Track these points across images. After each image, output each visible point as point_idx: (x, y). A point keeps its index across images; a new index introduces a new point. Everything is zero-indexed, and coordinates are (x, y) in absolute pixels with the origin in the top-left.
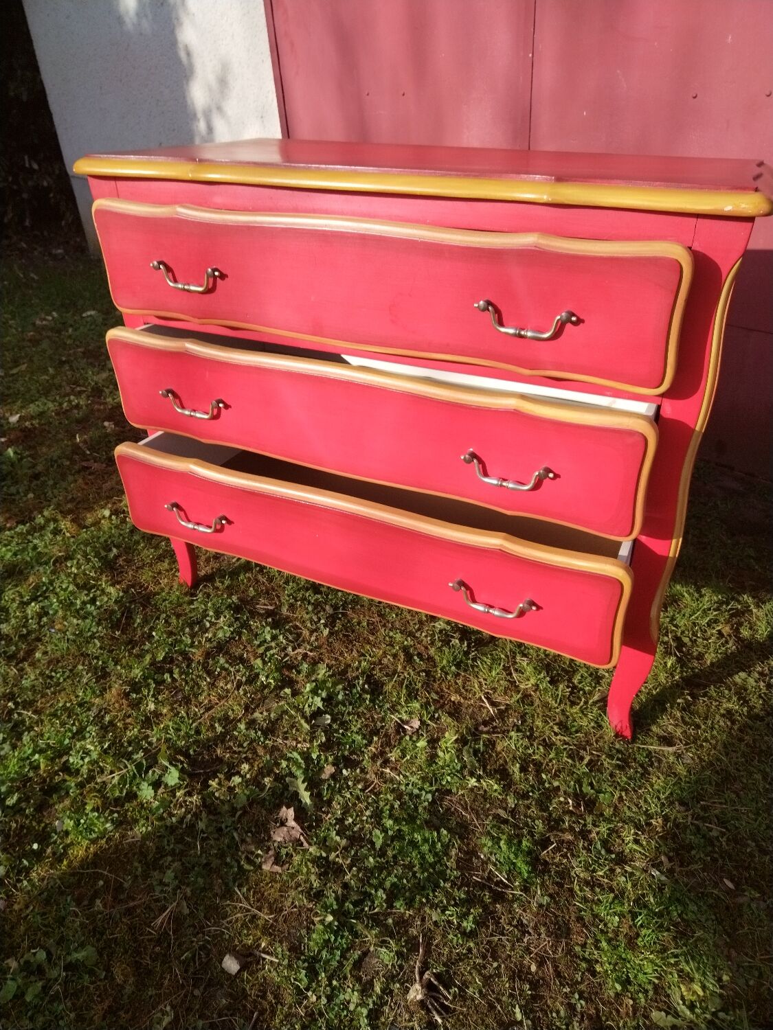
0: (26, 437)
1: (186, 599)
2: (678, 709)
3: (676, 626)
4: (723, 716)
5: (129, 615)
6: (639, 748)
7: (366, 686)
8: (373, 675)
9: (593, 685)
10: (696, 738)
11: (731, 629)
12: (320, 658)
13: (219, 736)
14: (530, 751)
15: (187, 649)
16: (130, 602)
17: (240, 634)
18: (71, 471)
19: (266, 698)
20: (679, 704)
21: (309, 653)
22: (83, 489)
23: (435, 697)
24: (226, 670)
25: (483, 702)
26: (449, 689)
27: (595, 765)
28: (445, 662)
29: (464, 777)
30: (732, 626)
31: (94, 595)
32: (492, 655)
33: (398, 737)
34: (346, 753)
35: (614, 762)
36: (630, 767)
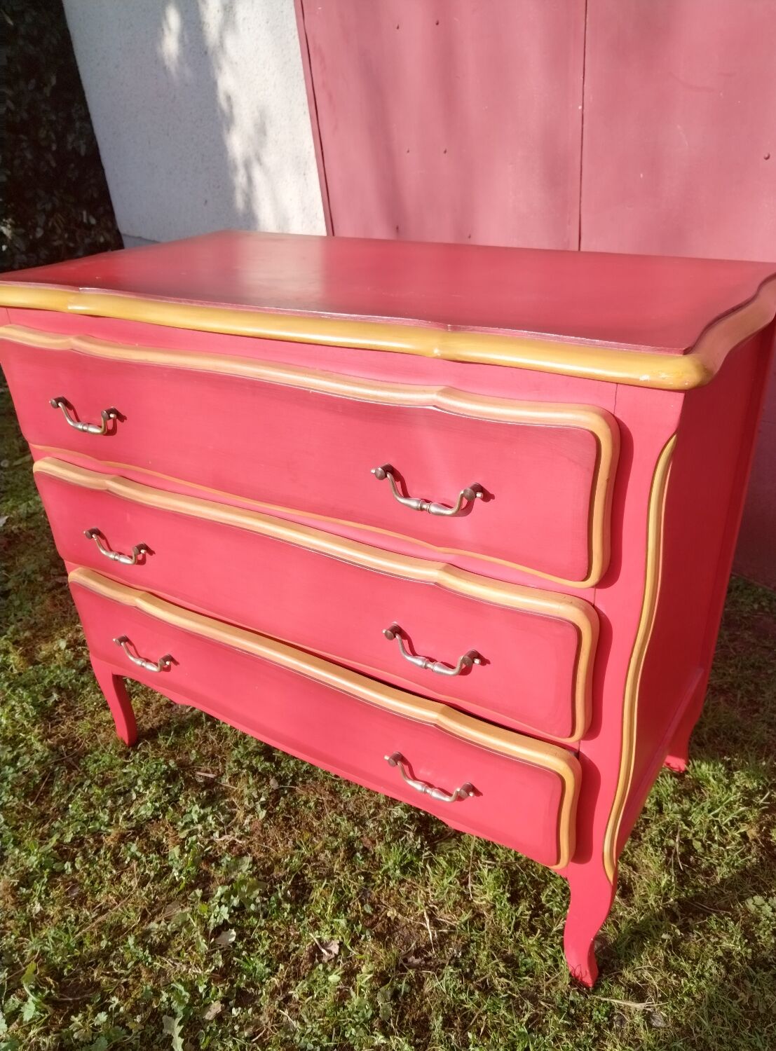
0: (9, 543)
1: (120, 760)
2: (662, 948)
3: (689, 824)
4: (718, 959)
5: (49, 777)
6: (601, 1001)
7: (289, 892)
8: (303, 876)
9: (565, 905)
10: (677, 990)
11: (758, 833)
12: (249, 848)
13: (103, 951)
14: (463, 997)
15: (102, 828)
16: (56, 764)
17: (165, 811)
18: (42, 588)
19: (170, 901)
20: (664, 940)
21: (236, 840)
22: (49, 613)
23: (368, 910)
24: (138, 859)
25: (424, 920)
26: (388, 899)
27: (538, 1023)
28: (390, 863)
29: (372, 1030)
30: (761, 827)
31: (18, 753)
32: (451, 855)
33: (310, 965)
34: (242, 985)
35: (561, 1021)
36: (582, 1028)
